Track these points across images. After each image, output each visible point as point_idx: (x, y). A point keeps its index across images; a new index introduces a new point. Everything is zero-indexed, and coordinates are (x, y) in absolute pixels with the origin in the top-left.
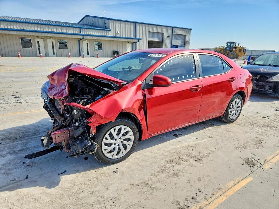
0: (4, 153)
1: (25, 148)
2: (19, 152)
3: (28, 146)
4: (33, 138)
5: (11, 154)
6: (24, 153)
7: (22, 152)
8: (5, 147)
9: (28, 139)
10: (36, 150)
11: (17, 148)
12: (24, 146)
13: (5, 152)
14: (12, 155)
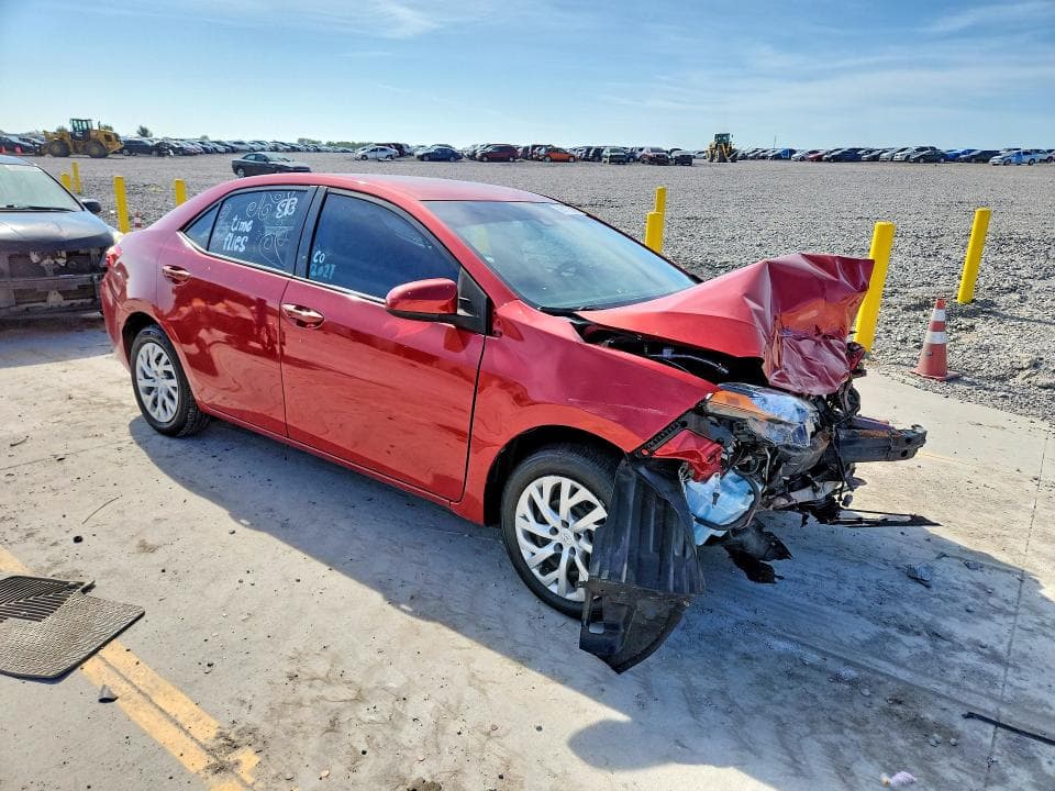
0: (971, 659)
1: (888, 630)
2: (921, 628)
3: (873, 629)
4: (825, 655)
5: (948, 637)
6: (906, 613)
7: (907, 621)
8: (956, 685)
9: (847, 663)
10: (865, 600)
11: (919, 646)
12: (888, 637)
13: (969, 661)
14: (947, 629)
